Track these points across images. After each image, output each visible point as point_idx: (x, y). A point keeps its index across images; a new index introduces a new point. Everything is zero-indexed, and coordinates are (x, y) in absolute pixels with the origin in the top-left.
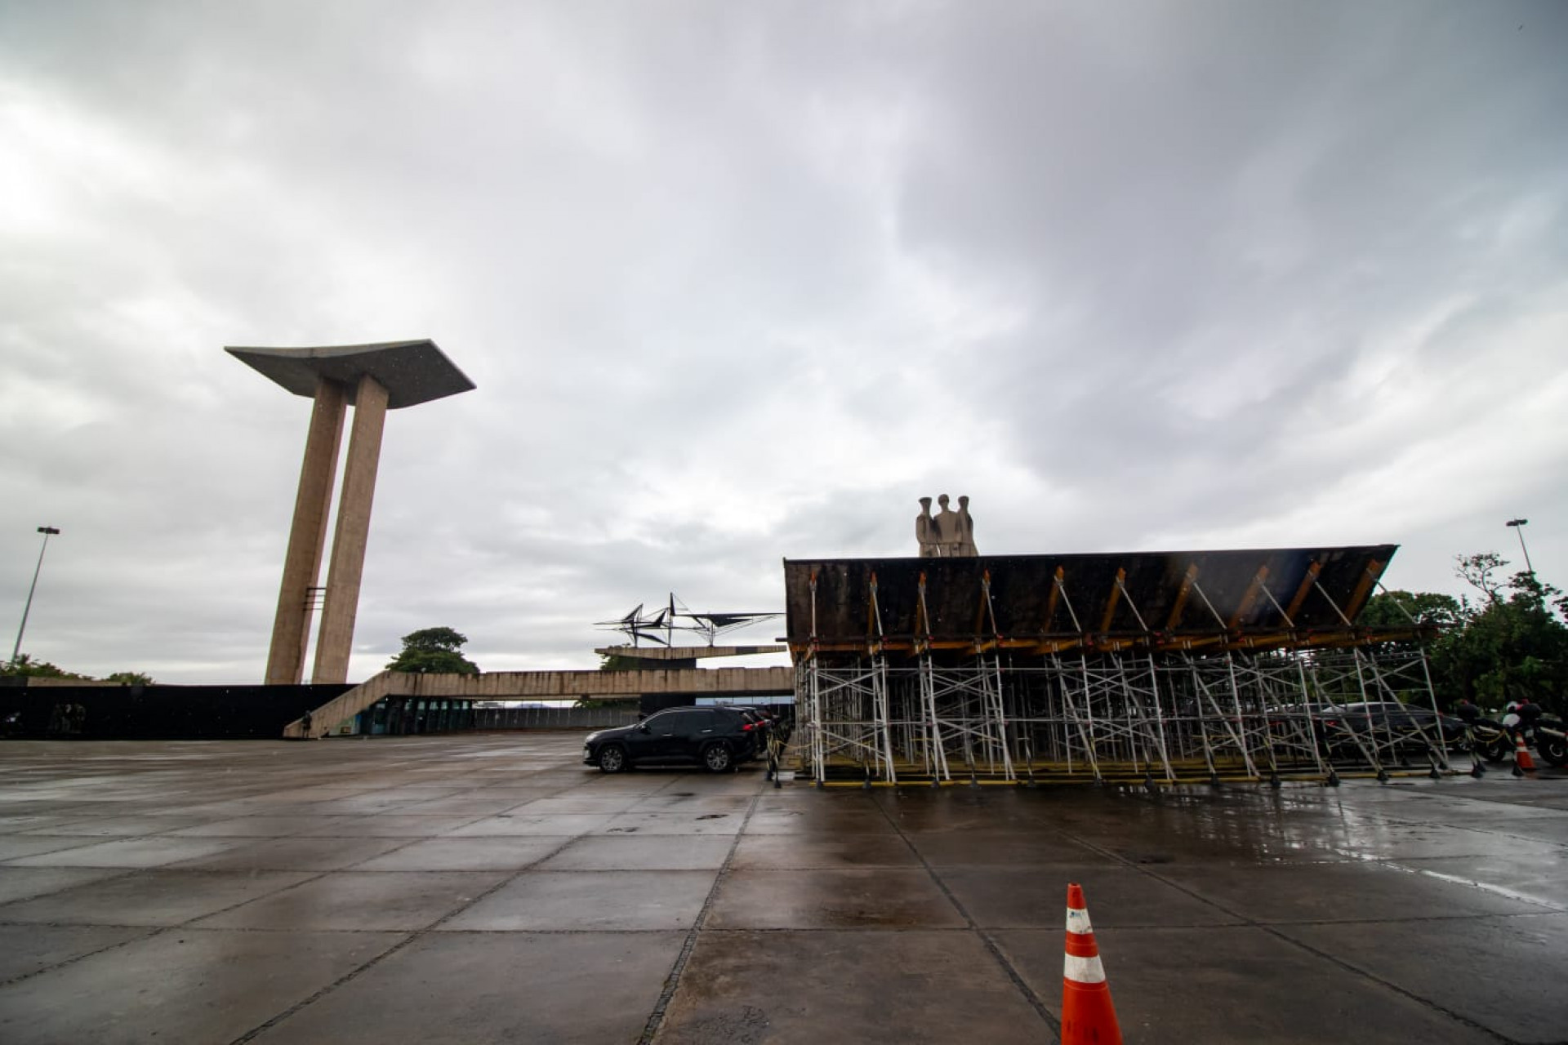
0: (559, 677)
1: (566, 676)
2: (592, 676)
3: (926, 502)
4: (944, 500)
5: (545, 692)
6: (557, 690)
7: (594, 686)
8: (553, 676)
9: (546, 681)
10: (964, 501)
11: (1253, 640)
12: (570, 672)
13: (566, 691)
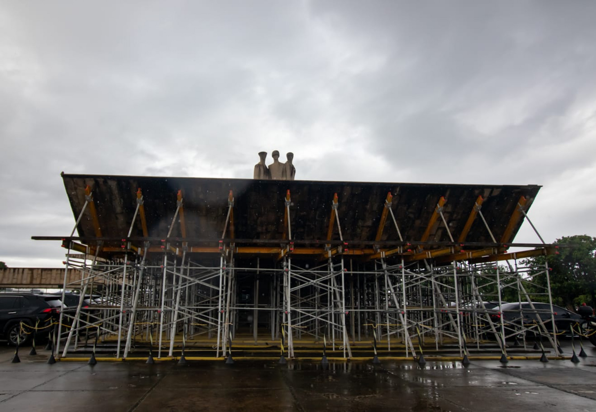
0: (30, 272)
1: (35, 272)
2: (54, 272)
3: (263, 155)
4: (276, 154)
5: (19, 282)
6: (28, 281)
7: (55, 279)
8: (26, 271)
9: (20, 275)
10: (290, 156)
11: (431, 253)
12: (38, 269)
13: (34, 282)
